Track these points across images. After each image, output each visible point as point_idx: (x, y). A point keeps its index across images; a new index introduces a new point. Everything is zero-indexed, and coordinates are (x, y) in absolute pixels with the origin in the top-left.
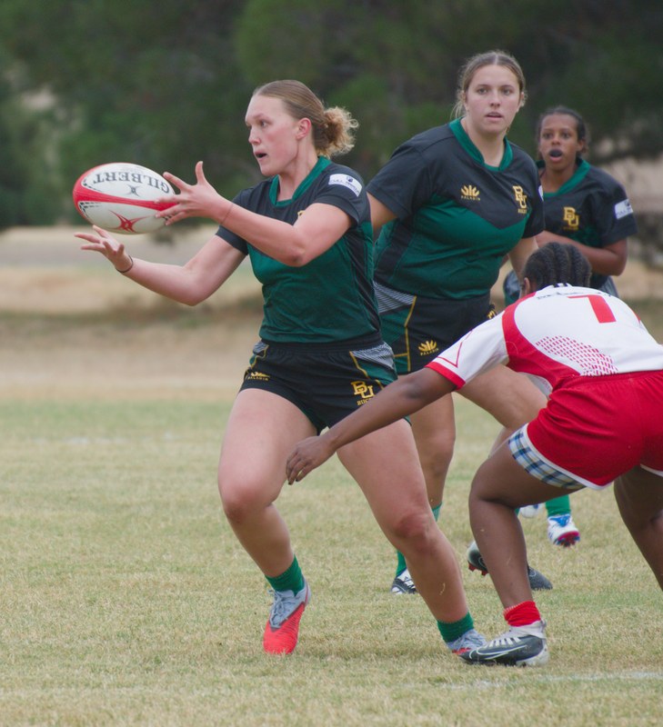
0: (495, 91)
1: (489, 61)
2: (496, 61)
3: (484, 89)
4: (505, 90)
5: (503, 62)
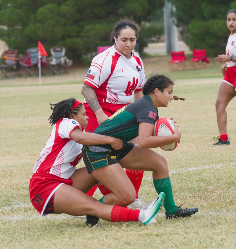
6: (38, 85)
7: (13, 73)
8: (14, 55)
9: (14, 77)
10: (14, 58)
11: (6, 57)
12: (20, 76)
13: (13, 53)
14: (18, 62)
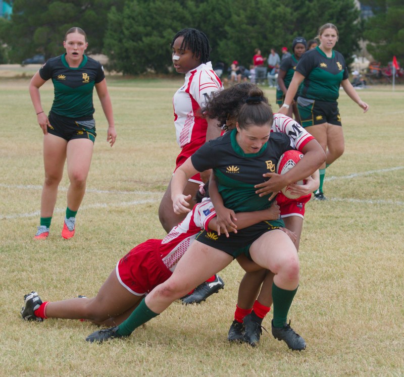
0: (330, 36)
1: (328, 27)
2: (331, 27)
3: (327, 36)
4: (333, 36)
5: (333, 27)
6: (391, 91)
7: (376, 81)
8: (378, 66)
9: (376, 84)
10: (377, 69)
11: (371, 67)
12: (381, 83)
13: (377, 64)
14: (380, 72)
